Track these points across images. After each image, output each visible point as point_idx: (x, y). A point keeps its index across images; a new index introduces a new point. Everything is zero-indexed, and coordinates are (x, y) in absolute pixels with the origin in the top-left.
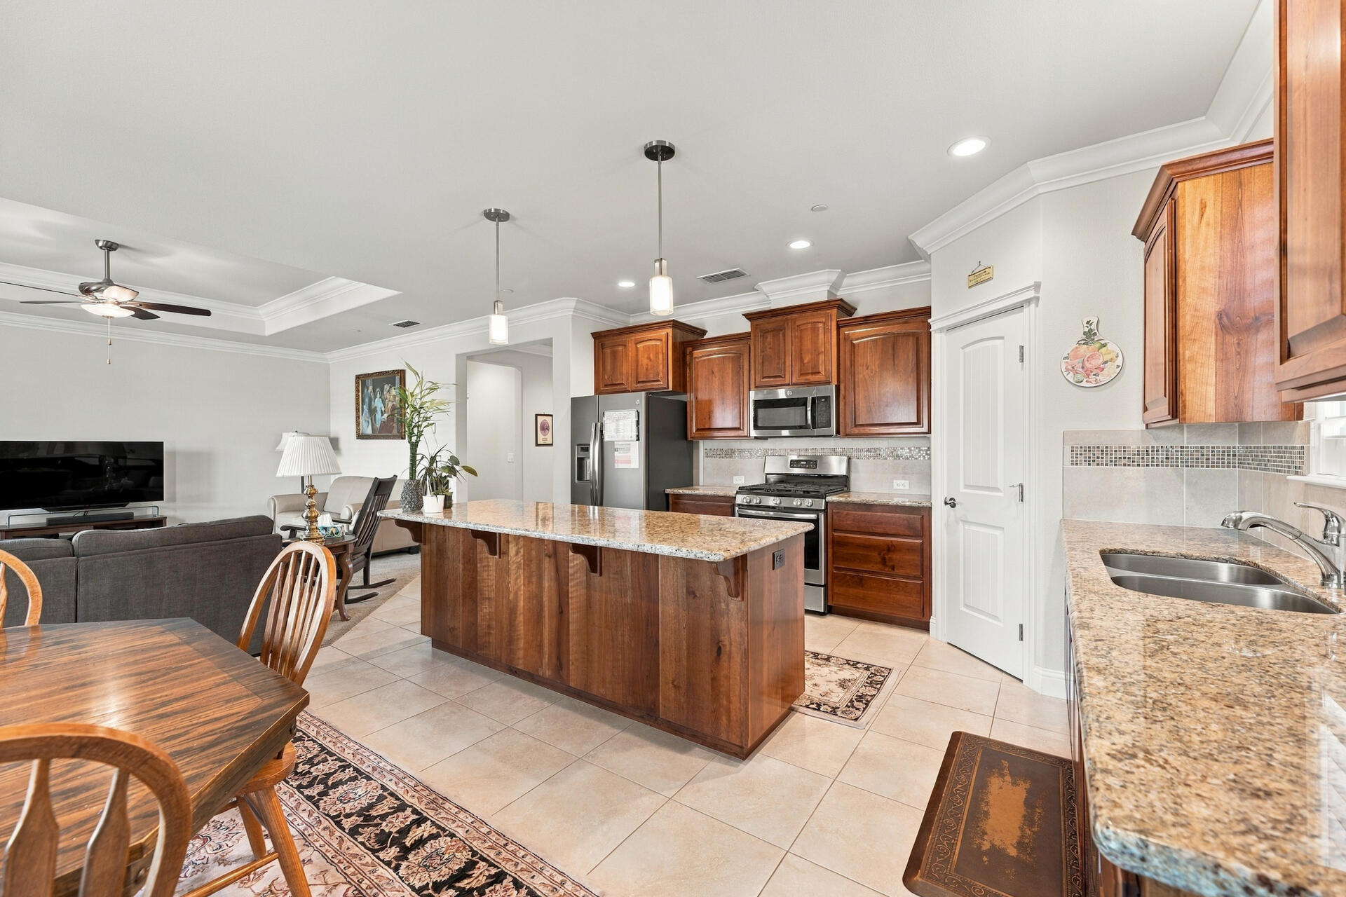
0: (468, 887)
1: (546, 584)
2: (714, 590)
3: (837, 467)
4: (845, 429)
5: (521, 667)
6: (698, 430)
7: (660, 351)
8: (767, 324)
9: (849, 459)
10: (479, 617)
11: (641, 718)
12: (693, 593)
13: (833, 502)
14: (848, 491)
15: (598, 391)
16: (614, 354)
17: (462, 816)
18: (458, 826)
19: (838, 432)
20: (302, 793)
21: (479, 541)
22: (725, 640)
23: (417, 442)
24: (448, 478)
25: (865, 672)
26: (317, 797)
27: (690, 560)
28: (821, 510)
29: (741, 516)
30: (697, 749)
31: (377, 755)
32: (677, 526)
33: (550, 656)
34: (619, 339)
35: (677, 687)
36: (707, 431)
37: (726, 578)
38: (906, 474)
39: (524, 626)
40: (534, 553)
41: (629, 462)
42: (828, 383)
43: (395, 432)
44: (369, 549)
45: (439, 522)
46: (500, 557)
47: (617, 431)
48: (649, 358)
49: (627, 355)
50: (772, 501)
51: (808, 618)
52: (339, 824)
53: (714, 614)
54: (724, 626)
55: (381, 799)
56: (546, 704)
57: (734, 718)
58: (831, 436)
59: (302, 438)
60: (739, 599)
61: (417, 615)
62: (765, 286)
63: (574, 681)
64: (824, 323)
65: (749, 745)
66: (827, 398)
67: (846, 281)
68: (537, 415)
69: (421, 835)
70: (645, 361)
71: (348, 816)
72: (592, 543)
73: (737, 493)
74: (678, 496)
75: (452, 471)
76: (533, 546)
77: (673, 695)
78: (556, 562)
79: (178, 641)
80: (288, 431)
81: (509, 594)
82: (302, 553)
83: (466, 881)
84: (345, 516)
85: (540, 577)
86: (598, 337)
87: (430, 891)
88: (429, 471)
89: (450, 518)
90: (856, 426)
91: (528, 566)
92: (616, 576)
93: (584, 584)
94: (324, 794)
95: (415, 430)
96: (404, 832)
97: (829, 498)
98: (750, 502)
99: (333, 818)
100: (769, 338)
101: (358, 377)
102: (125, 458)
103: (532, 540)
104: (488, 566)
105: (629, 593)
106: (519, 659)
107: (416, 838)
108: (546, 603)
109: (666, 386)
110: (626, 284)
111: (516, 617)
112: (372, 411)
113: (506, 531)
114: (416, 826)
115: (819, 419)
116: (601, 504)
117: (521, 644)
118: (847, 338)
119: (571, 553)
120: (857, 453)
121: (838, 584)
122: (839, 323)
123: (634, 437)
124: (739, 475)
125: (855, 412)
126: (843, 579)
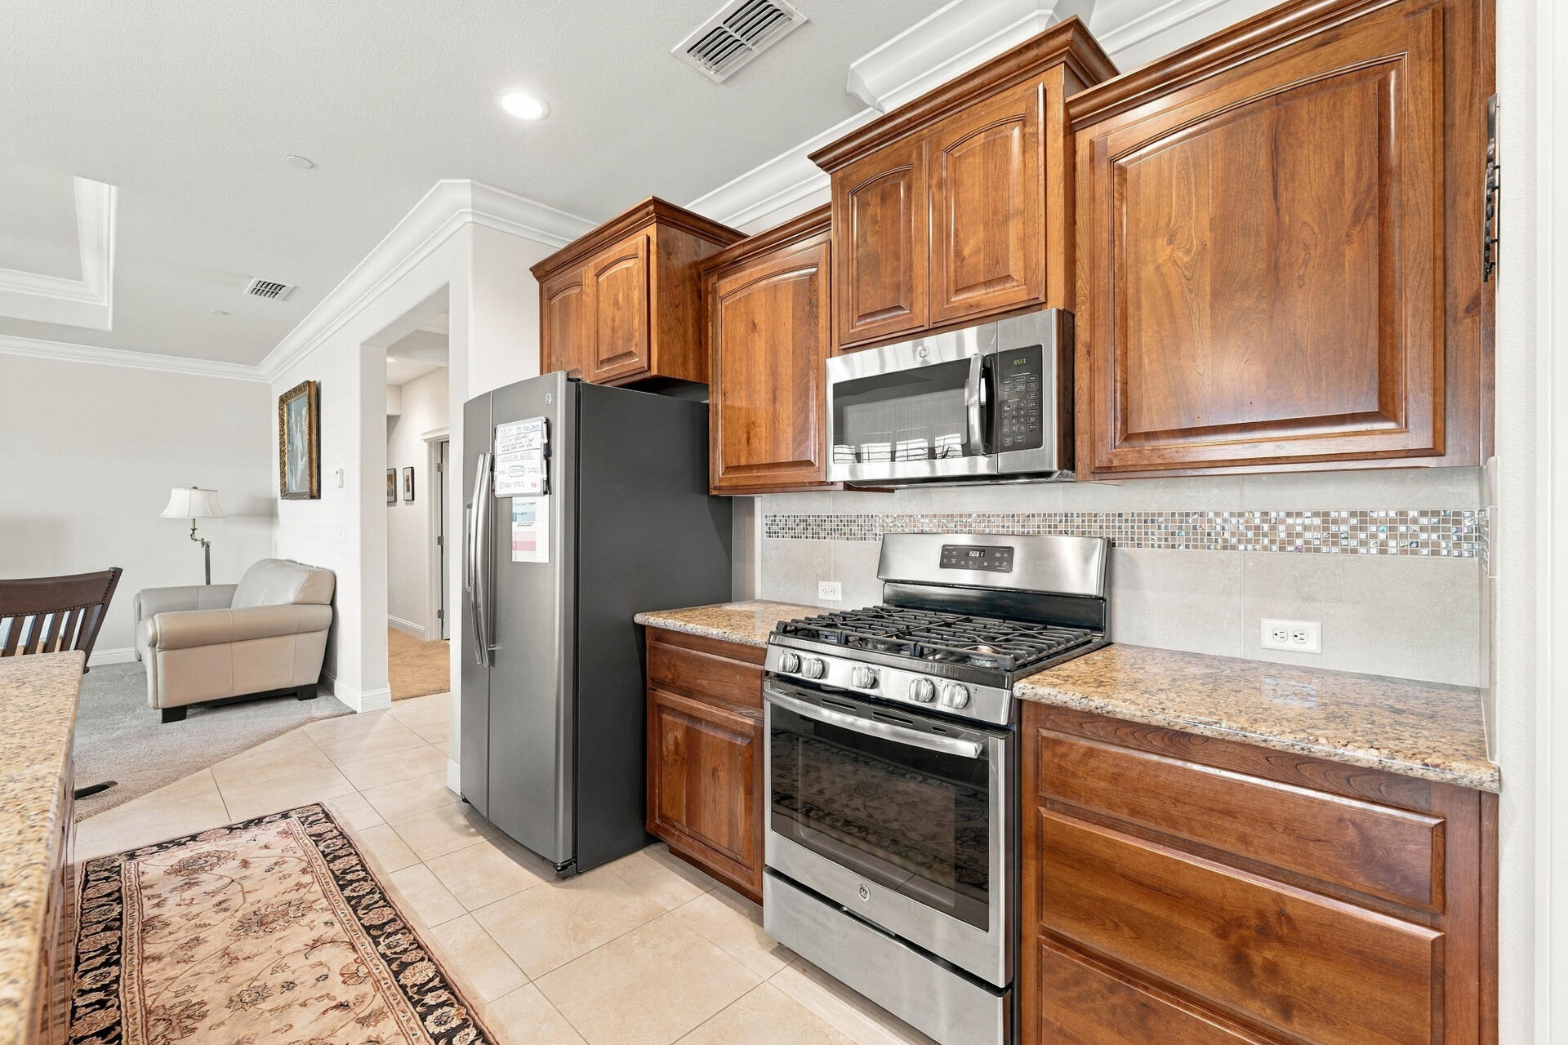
4: (1093, 450)
6: (728, 469)
7: (635, 282)
8: (867, 168)
9: (1110, 545)
13: (1039, 704)
16: (565, 307)
19: (1068, 460)
28: (998, 729)
34: (572, 272)
38: (1310, 599)
41: (533, 546)
42: (1035, 306)
48: (616, 304)
49: (583, 305)
58: (1048, 475)
64: (1023, 119)
70: (610, 311)
73: (772, 638)
74: (658, 633)
86: (543, 271)
90: (1128, 437)
97: (1020, 687)
98: (798, 670)
100: (877, 204)
101: (283, 396)
109: (645, 362)
115: (1008, 423)
118: (1098, 154)
120: (1133, 527)
121: (1060, 994)
122: (1073, 111)
123: (540, 488)
124: (830, 580)
125: (1125, 393)
126: (1077, 983)
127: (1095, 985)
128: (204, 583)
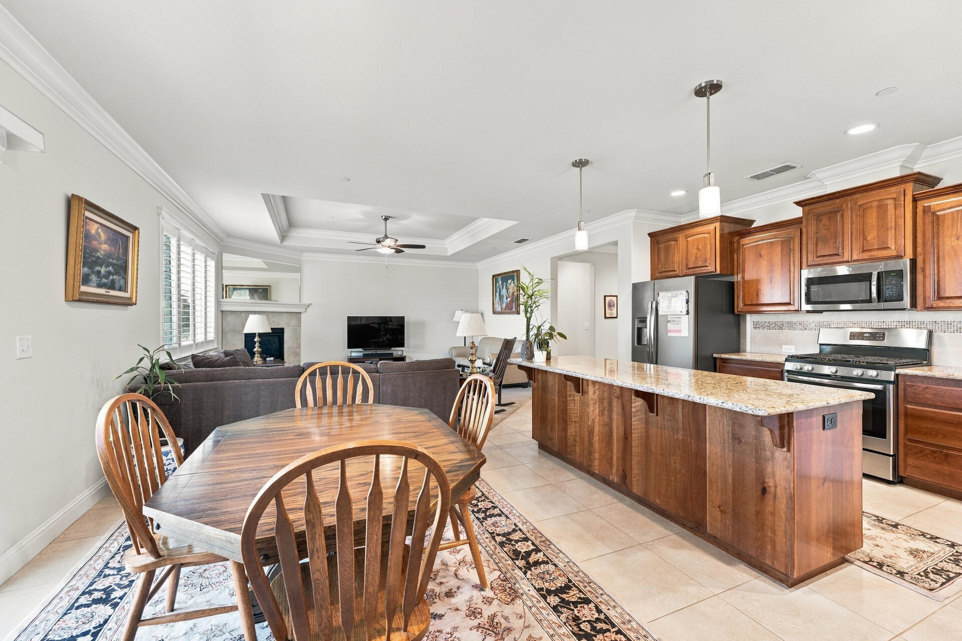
0: (567, 599)
1: (615, 417)
2: (758, 438)
3: (913, 339)
4: (925, 302)
5: (597, 472)
6: (745, 305)
7: (708, 242)
8: (822, 208)
9: (930, 332)
10: (568, 434)
11: (691, 529)
12: (739, 439)
13: (905, 375)
14: (929, 364)
15: (654, 277)
16: (668, 248)
17: (561, 555)
18: (559, 561)
19: (914, 305)
20: (475, 515)
21: (569, 383)
22: (770, 483)
23: (530, 317)
24: (549, 340)
25: (948, 548)
26: (482, 520)
27: (735, 412)
28: (890, 382)
29: (789, 380)
30: (741, 565)
31: (511, 505)
32: (723, 384)
33: (617, 467)
34: (670, 236)
35: (723, 512)
36: (755, 307)
37: (771, 431)
39: (599, 443)
40: (606, 394)
41: (679, 331)
42: (900, 257)
43: (514, 309)
44: (501, 382)
45: (544, 369)
46: (582, 395)
47: (669, 307)
48: (698, 249)
49: (678, 248)
50: (827, 370)
51: (866, 482)
52: (494, 538)
53: (760, 461)
54: (769, 469)
55: (514, 531)
56: (615, 500)
57: (778, 548)
58: (904, 309)
59: (469, 315)
60: (785, 449)
61: (529, 427)
62: (820, 174)
63: (636, 489)
64: (895, 199)
65: (795, 576)
66: (900, 274)
67: (925, 153)
68: (605, 296)
69: (537, 559)
70: (695, 251)
71: (498, 535)
72: (651, 391)
73: (787, 360)
74: (725, 361)
75: (551, 336)
76: (606, 389)
77: (720, 517)
78: (623, 402)
79: (424, 419)
80: (458, 310)
81: (589, 421)
82: (477, 381)
83: (565, 595)
84: (488, 361)
85: (610, 411)
86: (654, 236)
87: (545, 593)
88: (537, 335)
89: (550, 366)
90: (940, 298)
91: (602, 403)
92: (669, 418)
93: (644, 421)
94: (485, 518)
95: (529, 309)
96: (529, 554)
97: (898, 371)
98: (801, 369)
99: (490, 533)
100: (825, 221)
101: (494, 276)
102: (388, 324)
103: (604, 385)
104: (574, 400)
105: (681, 432)
106: (595, 466)
107: (535, 560)
108: (615, 431)
109: (714, 270)
110: (678, 193)
111: (593, 437)
112: (501, 297)
113: (587, 377)
114: (535, 552)
115: (887, 292)
116: (656, 363)
117: (597, 455)
118: (926, 210)
119: (633, 397)
120: (941, 326)
121: (914, 456)
122: (915, 196)
123: (684, 312)
124: (788, 345)
125: (938, 284)
126: (921, 452)
127: (928, 452)
128: (464, 346)
